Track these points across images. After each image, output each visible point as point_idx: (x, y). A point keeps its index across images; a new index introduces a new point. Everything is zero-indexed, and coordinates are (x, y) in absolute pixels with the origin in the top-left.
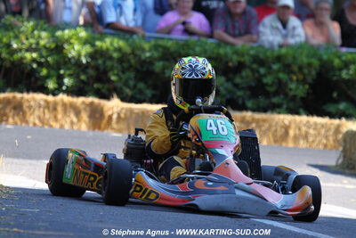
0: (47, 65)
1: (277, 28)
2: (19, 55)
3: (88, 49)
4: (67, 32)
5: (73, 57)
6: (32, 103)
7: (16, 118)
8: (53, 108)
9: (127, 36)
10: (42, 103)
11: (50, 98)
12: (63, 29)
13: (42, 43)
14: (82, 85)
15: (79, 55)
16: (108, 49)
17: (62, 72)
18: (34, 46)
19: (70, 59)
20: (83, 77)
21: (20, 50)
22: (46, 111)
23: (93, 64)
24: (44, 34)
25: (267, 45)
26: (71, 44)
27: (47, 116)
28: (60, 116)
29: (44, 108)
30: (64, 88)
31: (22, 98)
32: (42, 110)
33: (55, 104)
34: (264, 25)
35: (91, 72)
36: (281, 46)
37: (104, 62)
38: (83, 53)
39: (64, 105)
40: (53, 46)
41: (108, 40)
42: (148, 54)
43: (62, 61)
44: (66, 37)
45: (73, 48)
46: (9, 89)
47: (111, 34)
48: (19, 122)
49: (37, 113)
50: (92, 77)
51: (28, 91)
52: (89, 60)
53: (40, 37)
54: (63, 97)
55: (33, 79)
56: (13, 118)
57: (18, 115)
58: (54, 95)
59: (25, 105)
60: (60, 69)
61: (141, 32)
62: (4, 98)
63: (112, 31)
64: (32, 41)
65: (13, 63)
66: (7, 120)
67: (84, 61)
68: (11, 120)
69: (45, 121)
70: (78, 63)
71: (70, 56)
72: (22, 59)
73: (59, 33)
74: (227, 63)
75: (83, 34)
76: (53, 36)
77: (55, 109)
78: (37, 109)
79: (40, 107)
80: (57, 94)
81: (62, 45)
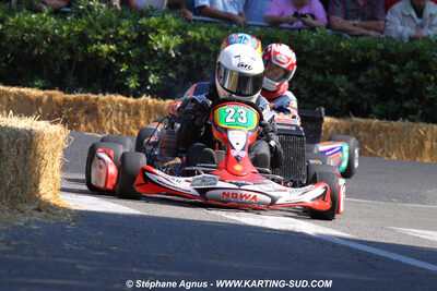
0: (127, 59)
1: (411, 16)
2: (95, 47)
3: (178, 40)
4: (154, 20)
5: (160, 50)
6: (109, 106)
7: (89, 125)
8: (134, 112)
10: (121, 105)
11: (131, 100)
13: (122, 32)
14: (170, 84)
15: (168, 48)
16: (202, 39)
17: (146, 67)
18: (112, 36)
19: (156, 52)
20: (172, 75)
21: (96, 41)
22: (126, 116)
23: (183, 57)
24: (125, 23)
26: (157, 33)
27: (127, 122)
28: (142, 123)
29: (123, 112)
30: (148, 87)
31: (97, 99)
32: (120, 114)
33: (137, 106)
35: (181, 68)
37: (198, 56)
38: (172, 45)
39: (148, 108)
40: (135, 35)
41: (203, 30)
43: (146, 54)
44: (151, 25)
45: (160, 39)
48: (93, 129)
49: (114, 117)
50: (182, 73)
51: (104, 94)
52: (179, 53)
53: (119, 25)
54: (146, 99)
55: (111, 75)
56: (86, 124)
57: (91, 120)
58: (136, 96)
59: (101, 108)
60: (143, 64)
62: (75, 99)
64: (112, 30)
65: (86, 56)
66: (77, 128)
67: (174, 55)
68: (82, 127)
69: (125, 128)
70: (165, 57)
71: (155, 48)
72: (98, 51)
73: (143, 21)
74: (350, 58)
75: (173, 22)
76: (136, 24)
77: (137, 113)
78: (114, 113)
79: (118, 111)
80: (140, 96)
81: (147, 35)
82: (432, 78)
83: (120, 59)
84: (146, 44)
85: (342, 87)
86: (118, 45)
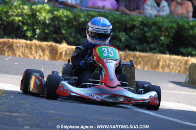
0: (27, 24)
1: (154, 6)
2: (12, 18)
3: (50, 15)
4: (39, 6)
5: (42, 20)
6: (18, 45)
7: (9, 53)
8: (30, 47)
9: (72, 9)
10: (24, 44)
11: (28, 42)
12: (37, 5)
13: (25, 12)
14: (46, 35)
15: (45, 19)
16: (61, 16)
17: (35, 27)
18: (20, 13)
19: (40, 21)
20: (47, 31)
21: (13, 15)
22: (26, 49)
23: (52, 24)
24: (26, 7)
25: (148, 16)
26: (40, 12)
27: (26, 52)
28: (34, 52)
29: (25, 47)
30: (36, 36)
31: (13, 42)
32: (24, 48)
33: (31, 45)
34: (147, 5)
35: (52, 28)
36: (156, 16)
37: (59, 23)
38: (47, 18)
39: (36, 46)
40: (31, 13)
41: (61, 11)
42: (83, 19)
43: (35, 22)
44: (38, 9)
45: (42, 15)
46: (6, 37)
47: (63, 8)
48: (11, 55)
49: (21, 50)
50: (51, 30)
51: (16, 38)
52: (50, 22)
53: (23, 8)
54: (35, 42)
55: (19, 32)
56: (8, 52)
57: (10, 51)
58: (31, 40)
59: (15, 46)
60: (34, 26)
61: (79, 7)
62: (3, 41)
63: (63, 6)
64: (19, 10)
65: (8, 22)
66: (4, 54)
67: (48, 22)
68: (6, 54)
69: (26, 55)
70: (44, 23)
71: (40, 19)
72: (13, 20)
73: (34, 7)
74: (126, 25)
75: (47, 7)
76: (31, 8)
77: (31, 48)
78: (21, 48)
79: (23, 47)
80: (32, 40)
81: (36, 13)
82: (163, 34)
83: (24, 24)
84: (35, 17)
85: (123, 37)
86: (23, 18)
